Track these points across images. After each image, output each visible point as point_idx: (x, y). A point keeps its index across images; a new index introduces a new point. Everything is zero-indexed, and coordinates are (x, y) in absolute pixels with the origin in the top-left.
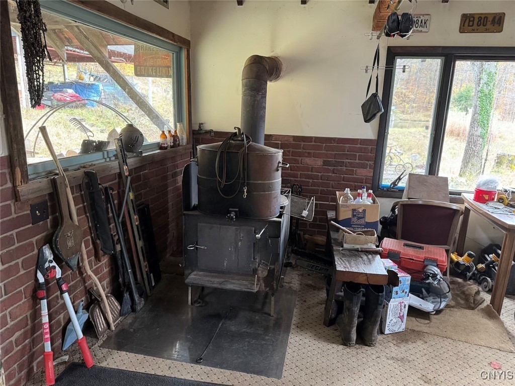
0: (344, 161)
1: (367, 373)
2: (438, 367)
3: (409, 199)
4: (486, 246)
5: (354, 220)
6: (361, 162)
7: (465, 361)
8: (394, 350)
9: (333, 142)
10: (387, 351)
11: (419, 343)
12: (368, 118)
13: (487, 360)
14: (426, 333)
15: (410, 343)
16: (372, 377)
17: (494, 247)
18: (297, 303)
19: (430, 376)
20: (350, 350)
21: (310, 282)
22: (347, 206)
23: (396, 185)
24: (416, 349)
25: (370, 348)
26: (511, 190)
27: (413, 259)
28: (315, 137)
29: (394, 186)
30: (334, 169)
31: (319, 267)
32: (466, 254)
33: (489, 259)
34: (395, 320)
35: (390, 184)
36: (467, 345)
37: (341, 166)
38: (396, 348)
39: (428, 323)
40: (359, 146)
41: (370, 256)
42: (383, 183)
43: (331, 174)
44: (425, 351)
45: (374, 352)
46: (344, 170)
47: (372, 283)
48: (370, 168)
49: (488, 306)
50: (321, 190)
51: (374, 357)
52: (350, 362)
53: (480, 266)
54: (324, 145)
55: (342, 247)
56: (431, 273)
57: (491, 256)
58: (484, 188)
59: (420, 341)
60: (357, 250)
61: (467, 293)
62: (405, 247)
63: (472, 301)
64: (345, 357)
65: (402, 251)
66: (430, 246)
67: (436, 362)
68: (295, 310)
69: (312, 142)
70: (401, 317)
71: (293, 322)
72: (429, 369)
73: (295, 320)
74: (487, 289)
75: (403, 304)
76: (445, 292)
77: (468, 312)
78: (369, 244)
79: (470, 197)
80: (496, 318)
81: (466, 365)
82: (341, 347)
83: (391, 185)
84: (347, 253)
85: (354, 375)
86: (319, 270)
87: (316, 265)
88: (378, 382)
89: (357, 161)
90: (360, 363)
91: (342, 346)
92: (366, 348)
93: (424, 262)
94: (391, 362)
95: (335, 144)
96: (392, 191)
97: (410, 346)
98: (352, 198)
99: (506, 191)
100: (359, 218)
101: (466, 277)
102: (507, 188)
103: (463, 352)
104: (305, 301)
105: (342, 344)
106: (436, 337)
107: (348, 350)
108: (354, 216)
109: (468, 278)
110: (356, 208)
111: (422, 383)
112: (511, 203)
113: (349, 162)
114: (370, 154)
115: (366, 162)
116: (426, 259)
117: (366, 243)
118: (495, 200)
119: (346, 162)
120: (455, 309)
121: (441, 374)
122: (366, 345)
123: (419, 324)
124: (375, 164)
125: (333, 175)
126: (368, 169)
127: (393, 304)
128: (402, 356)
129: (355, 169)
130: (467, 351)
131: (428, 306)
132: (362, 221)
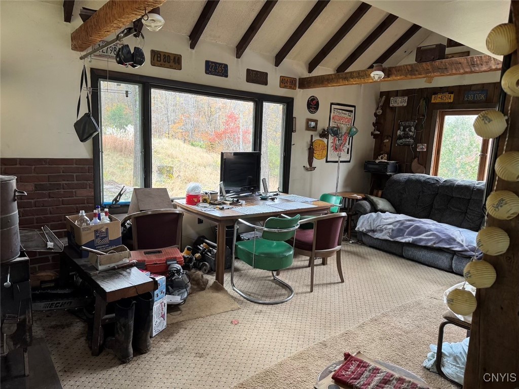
0: (60, 182)
1: (155, 375)
2: (203, 342)
3: (141, 211)
4: (196, 239)
5: (98, 241)
6: (79, 182)
7: (217, 328)
8: (166, 346)
9: (44, 163)
10: (161, 349)
11: (181, 331)
12: (85, 137)
13: (229, 321)
14: (183, 321)
15: (175, 334)
16: (161, 376)
17: (202, 239)
18: (50, 349)
19: (201, 351)
20: (131, 365)
21: (54, 323)
22: (89, 229)
23: (118, 201)
24: (182, 337)
25: (146, 355)
26: (210, 192)
27: (157, 264)
28: (19, 159)
29: (116, 203)
30: (49, 193)
31: (59, 303)
32: (186, 249)
33: (201, 248)
34: (159, 321)
35: (111, 201)
36: (212, 317)
37: (58, 189)
38: (167, 343)
39: (180, 313)
40: (75, 166)
41: (128, 270)
42: (105, 201)
43: (47, 199)
44: (188, 335)
45: (152, 356)
46: (62, 193)
47: (140, 293)
48: (90, 188)
49: (215, 282)
50: (37, 219)
51: (154, 359)
52: (136, 374)
53: (198, 255)
54: (33, 167)
55: (97, 270)
56: (175, 270)
57: (202, 245)
58: (192, 193)
59: (181, 329)
60: (114, 269)
61: (196, 279)
62: (147, 255)
63: (202, 284)
64: (129, 373)
65: (146, 259)
66: (165, 248)
67: (199, 339)
68: (53, 358)
69: (16, 165)
70: (163, 316)
71: (57, 369)
72: (198, 346)
73: (58, 367)
74: (207, 271)
75: (163, 304)
76: (186, 283)
77: (202, 293)
78: (124, 260)
79: (183, 202)
80: (222, 290)
81: (218, 331)
82: (121, 367)
83: (113, 202)
84: (105, 274)
85: (145, 384)
86: (61, 306)
87: (56, 302)
88: (167, 377)
89: (76, 182)
90: (145, 371)
91: (121, 365)
92: (143, 356)
93: (166, 263)
94: (168, 356)
95: (47, 166)
96: (116, 208)
97: (177, 336)
98: (88, 219)
99: (206, 193)
100: (102, 238)
101: (189, 267)
102: (207, 191)
103: (213, 322)
104: (59, 344)
105: (121, 364)
106: (190, 321)
107: (129, 366)
108: (97, 237)
109: (191, 267)
110: (98, 228)
111: (198, 359)
112: (212, 202)
113: (66, 184)
114: (88, 174)
115: (85, 182)
116: (168, 260)
117: (121, 260)
118: (201, 201)
119: (63, 184)
120: (194, 294)
121: (207, 346)
122: (142, 354)
123: (174, 317)
124: (94, 183)
125: (50, 199)
126: (88, 188)
127: (156, 306)
128: (174, 347)
129: (74, 190)
130: (215, 320)
131: (177, 299)
132: (106, 241)
